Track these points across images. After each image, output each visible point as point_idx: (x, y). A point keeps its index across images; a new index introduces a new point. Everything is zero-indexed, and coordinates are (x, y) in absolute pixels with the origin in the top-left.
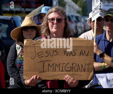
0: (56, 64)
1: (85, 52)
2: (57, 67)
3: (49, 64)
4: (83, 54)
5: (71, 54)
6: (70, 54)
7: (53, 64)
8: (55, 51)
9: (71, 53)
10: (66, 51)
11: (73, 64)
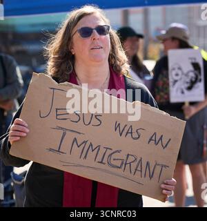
0: (91, 145)
1: (161, 138)
2: (93, 151)
3: (75, 139)
4: (155, 141)
5: (130, 134)
6: (127, 133)
7: (85, 142)
8: (96, 116)
9: (130, 131)
10: (119, 124)
11: (128, 155)
